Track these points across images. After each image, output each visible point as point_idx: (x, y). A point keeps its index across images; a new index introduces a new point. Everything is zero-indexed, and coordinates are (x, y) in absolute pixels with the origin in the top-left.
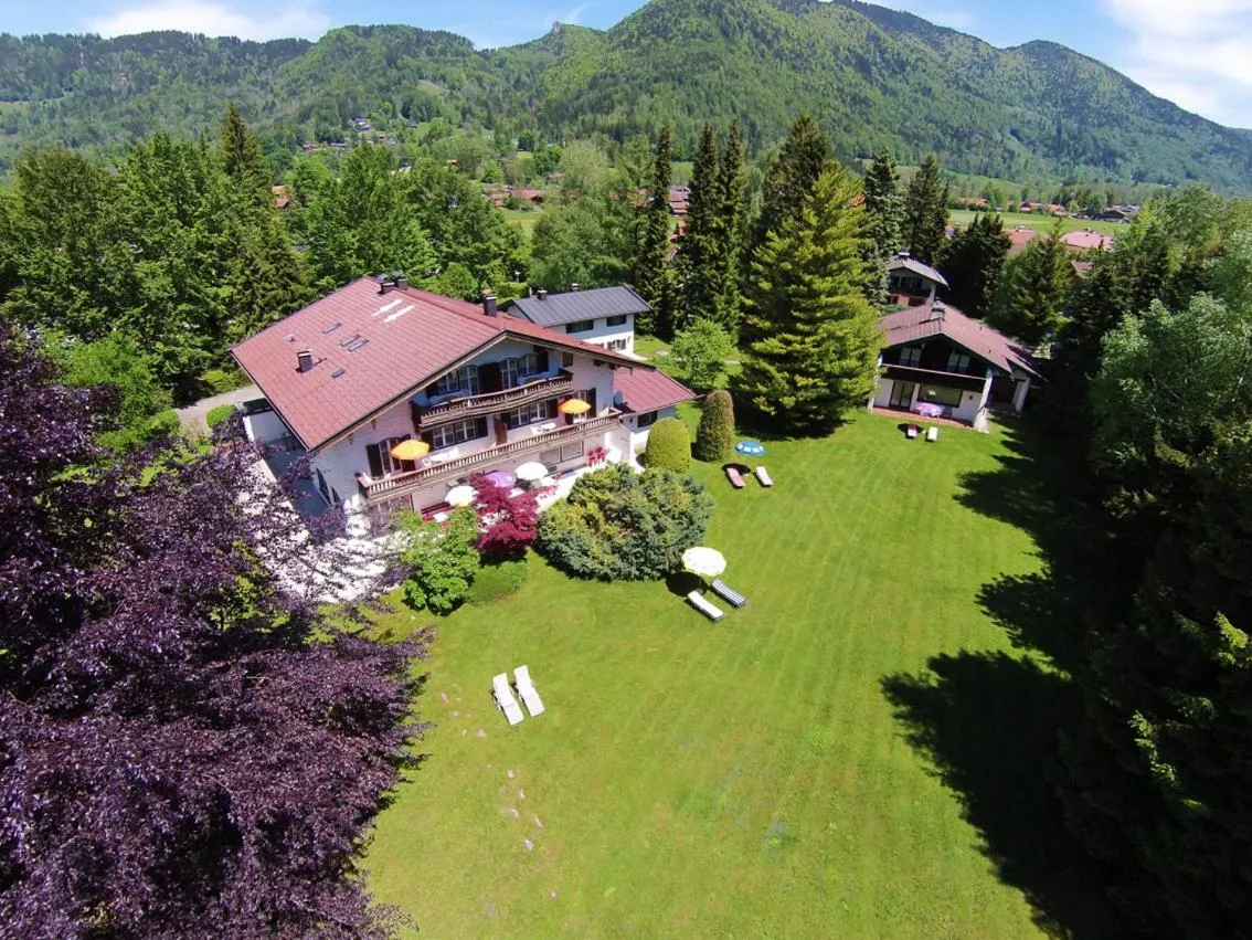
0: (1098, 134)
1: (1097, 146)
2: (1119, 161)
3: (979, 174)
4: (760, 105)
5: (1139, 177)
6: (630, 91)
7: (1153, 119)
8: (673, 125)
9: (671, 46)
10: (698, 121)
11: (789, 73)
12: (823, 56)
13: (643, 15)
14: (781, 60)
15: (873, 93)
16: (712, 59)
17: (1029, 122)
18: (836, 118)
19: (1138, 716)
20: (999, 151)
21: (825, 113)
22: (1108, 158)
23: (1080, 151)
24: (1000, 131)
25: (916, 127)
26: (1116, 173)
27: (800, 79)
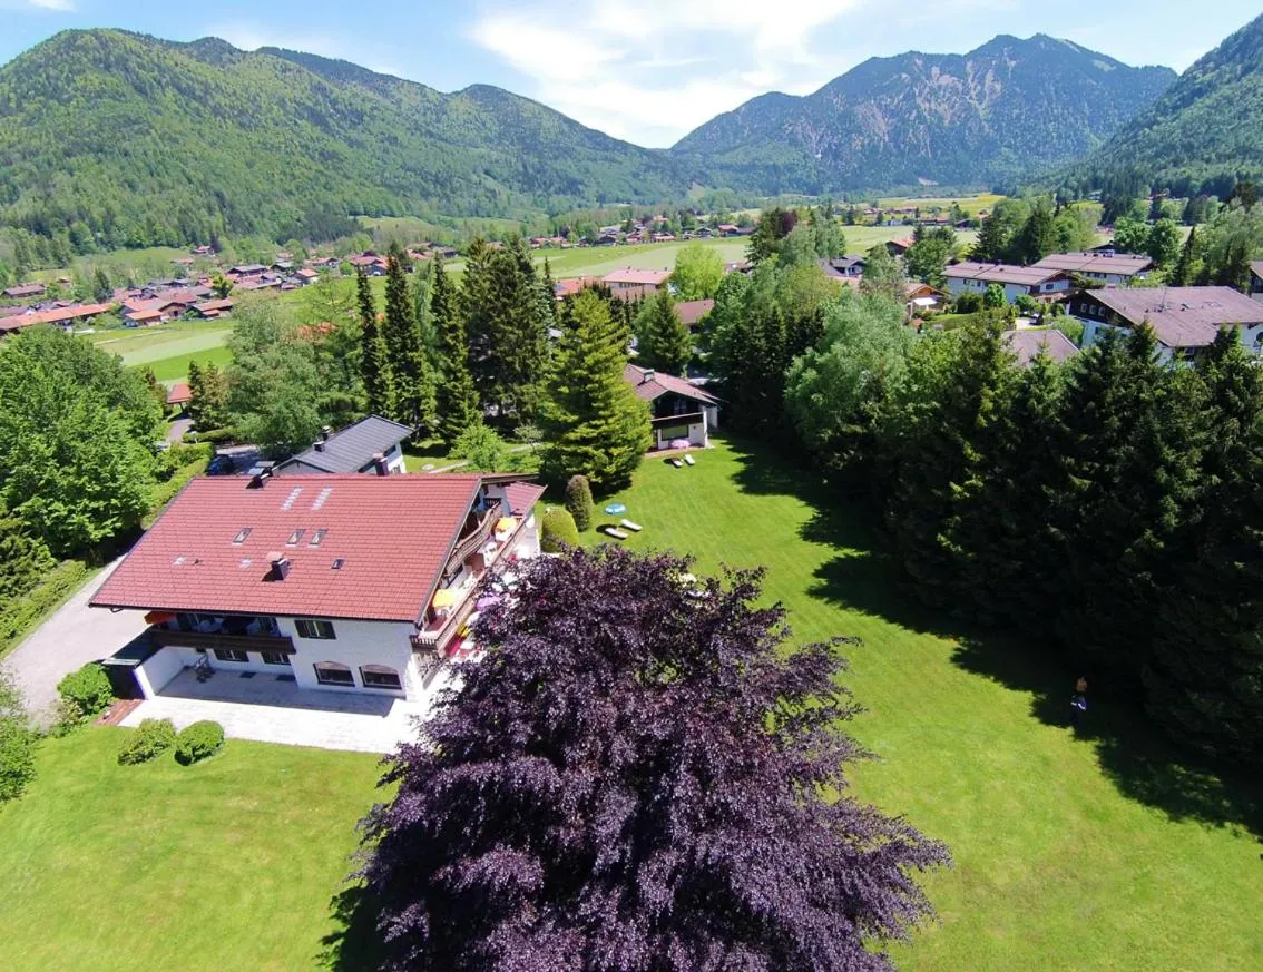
0: (557, 165)
1: (560, 177)
2: (581, 187)
3: (472, 215)
4: (218, 171)
5: (601, 199)
6: (35, 170)
7: (594, 148)
8: (116, 207)
9: (71, 110)
10: (148, 197)
11: (238, 131)
12: (270, 110)
13: (16, 72)
14: (224, 118)
15: (340, 147)
16: (134, 123)
17: (497, 161)
18: (311, 177)
19: (939, 536)
20: (481, 192)
21: (297, 173)
22: (572, 186)
23: (548, 182)
24: (474, 172)
25: (396, 177)
26: (583, 198)
27: (255, 138)
